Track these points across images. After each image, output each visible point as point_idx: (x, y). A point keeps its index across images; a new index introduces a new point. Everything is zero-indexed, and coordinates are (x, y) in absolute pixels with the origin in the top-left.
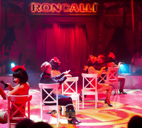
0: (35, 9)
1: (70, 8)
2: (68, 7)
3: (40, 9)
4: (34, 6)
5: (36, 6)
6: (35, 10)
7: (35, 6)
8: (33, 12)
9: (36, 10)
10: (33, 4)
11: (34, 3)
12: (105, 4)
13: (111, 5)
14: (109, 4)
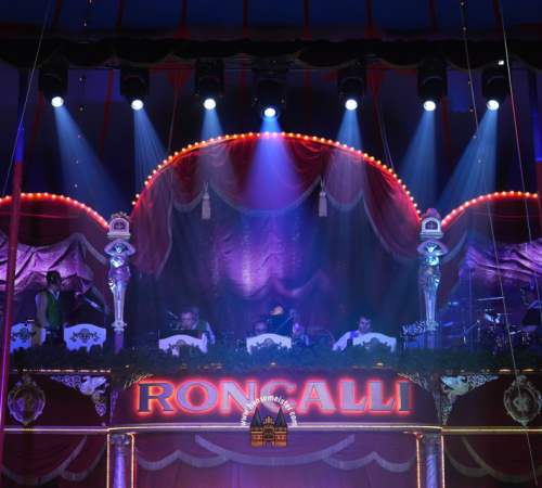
0: (150, 401)
1: (296, 396)
2: (291, 387)
3: (173, 402)
4: (144, 388)
5: (156, 391)
6: (150, 407)
7: (150, 388)
8: (142, 413)
9: (155, 405)
10: (141, 380)
11: (148, 378)
12: (448, 381)
13: (474, 386)
14: (465, 381)
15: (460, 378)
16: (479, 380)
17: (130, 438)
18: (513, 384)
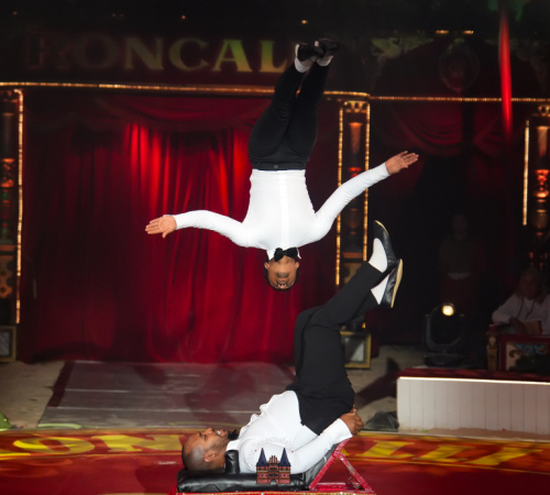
0: (41, 54)
1: (212, 58)
2: (203, 44)
5: (48, 43)
6: (41, 60)
7: (41, 40)
8: (32, 67)
12: (378, 43)
13: (406, 49)
14: (397, 43)
15: (392, 39)
16: (413, 43)
17: (17, 96)
18: (450, 47)
